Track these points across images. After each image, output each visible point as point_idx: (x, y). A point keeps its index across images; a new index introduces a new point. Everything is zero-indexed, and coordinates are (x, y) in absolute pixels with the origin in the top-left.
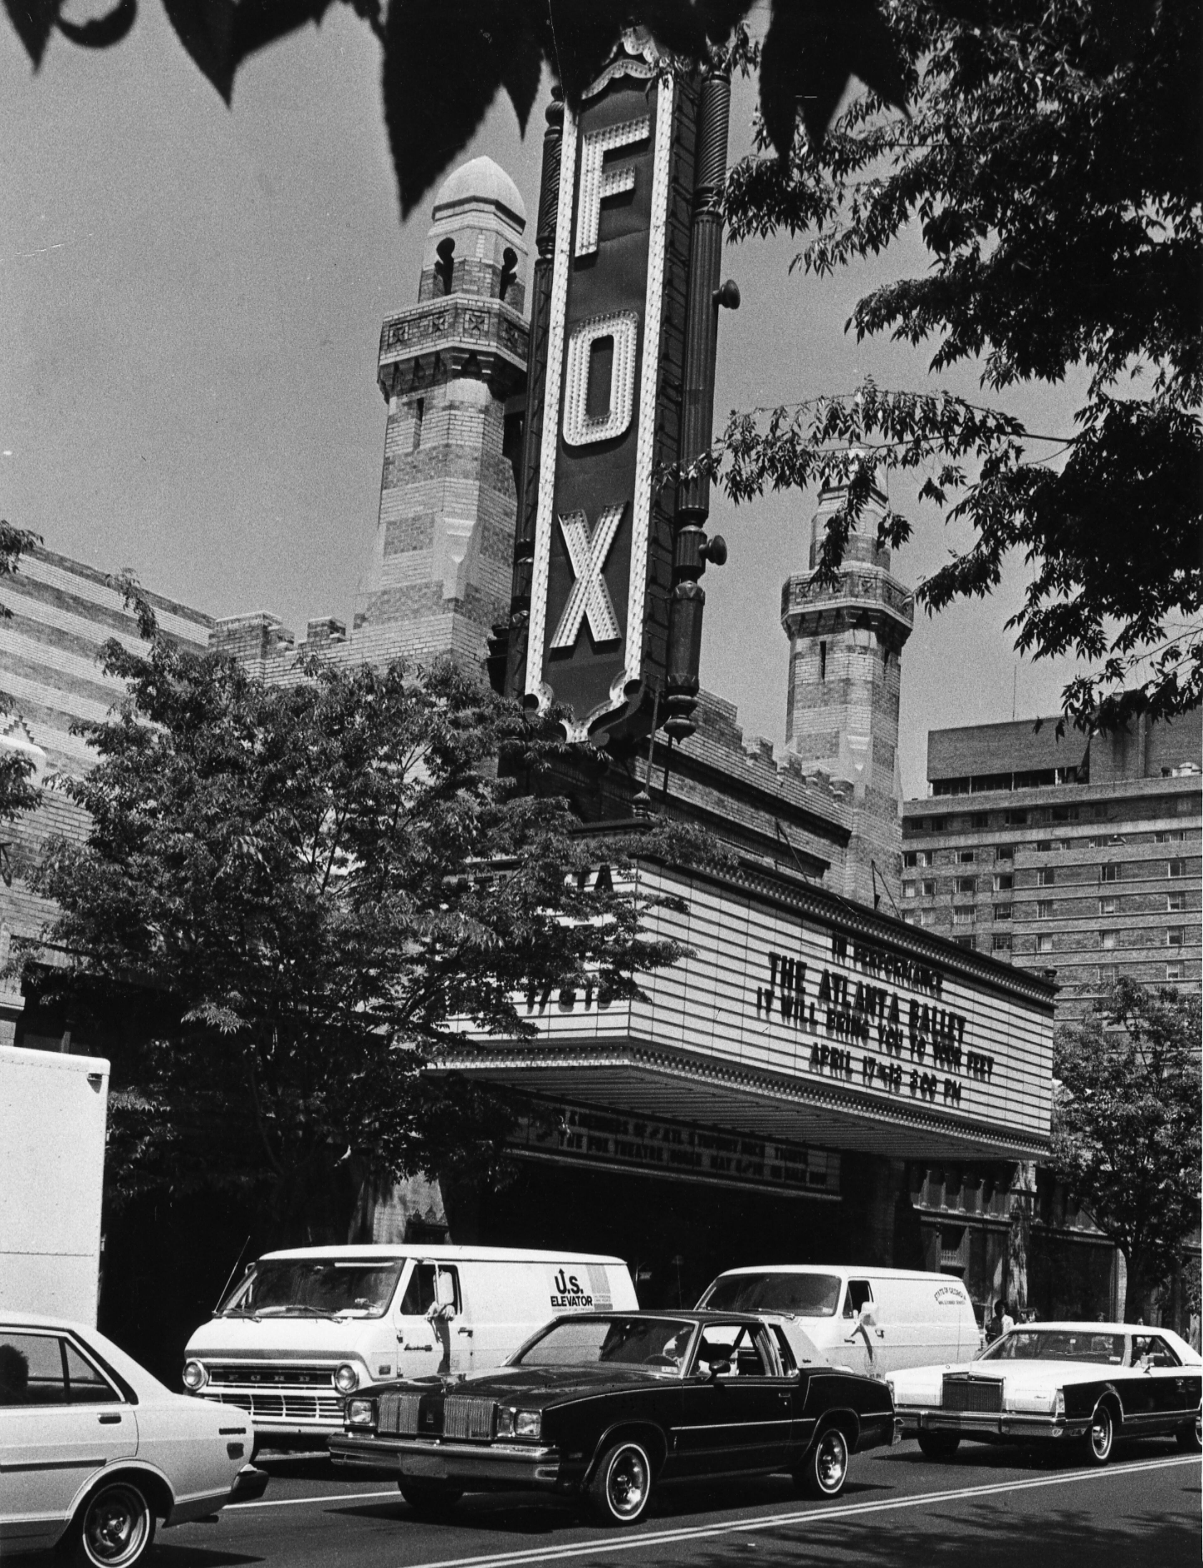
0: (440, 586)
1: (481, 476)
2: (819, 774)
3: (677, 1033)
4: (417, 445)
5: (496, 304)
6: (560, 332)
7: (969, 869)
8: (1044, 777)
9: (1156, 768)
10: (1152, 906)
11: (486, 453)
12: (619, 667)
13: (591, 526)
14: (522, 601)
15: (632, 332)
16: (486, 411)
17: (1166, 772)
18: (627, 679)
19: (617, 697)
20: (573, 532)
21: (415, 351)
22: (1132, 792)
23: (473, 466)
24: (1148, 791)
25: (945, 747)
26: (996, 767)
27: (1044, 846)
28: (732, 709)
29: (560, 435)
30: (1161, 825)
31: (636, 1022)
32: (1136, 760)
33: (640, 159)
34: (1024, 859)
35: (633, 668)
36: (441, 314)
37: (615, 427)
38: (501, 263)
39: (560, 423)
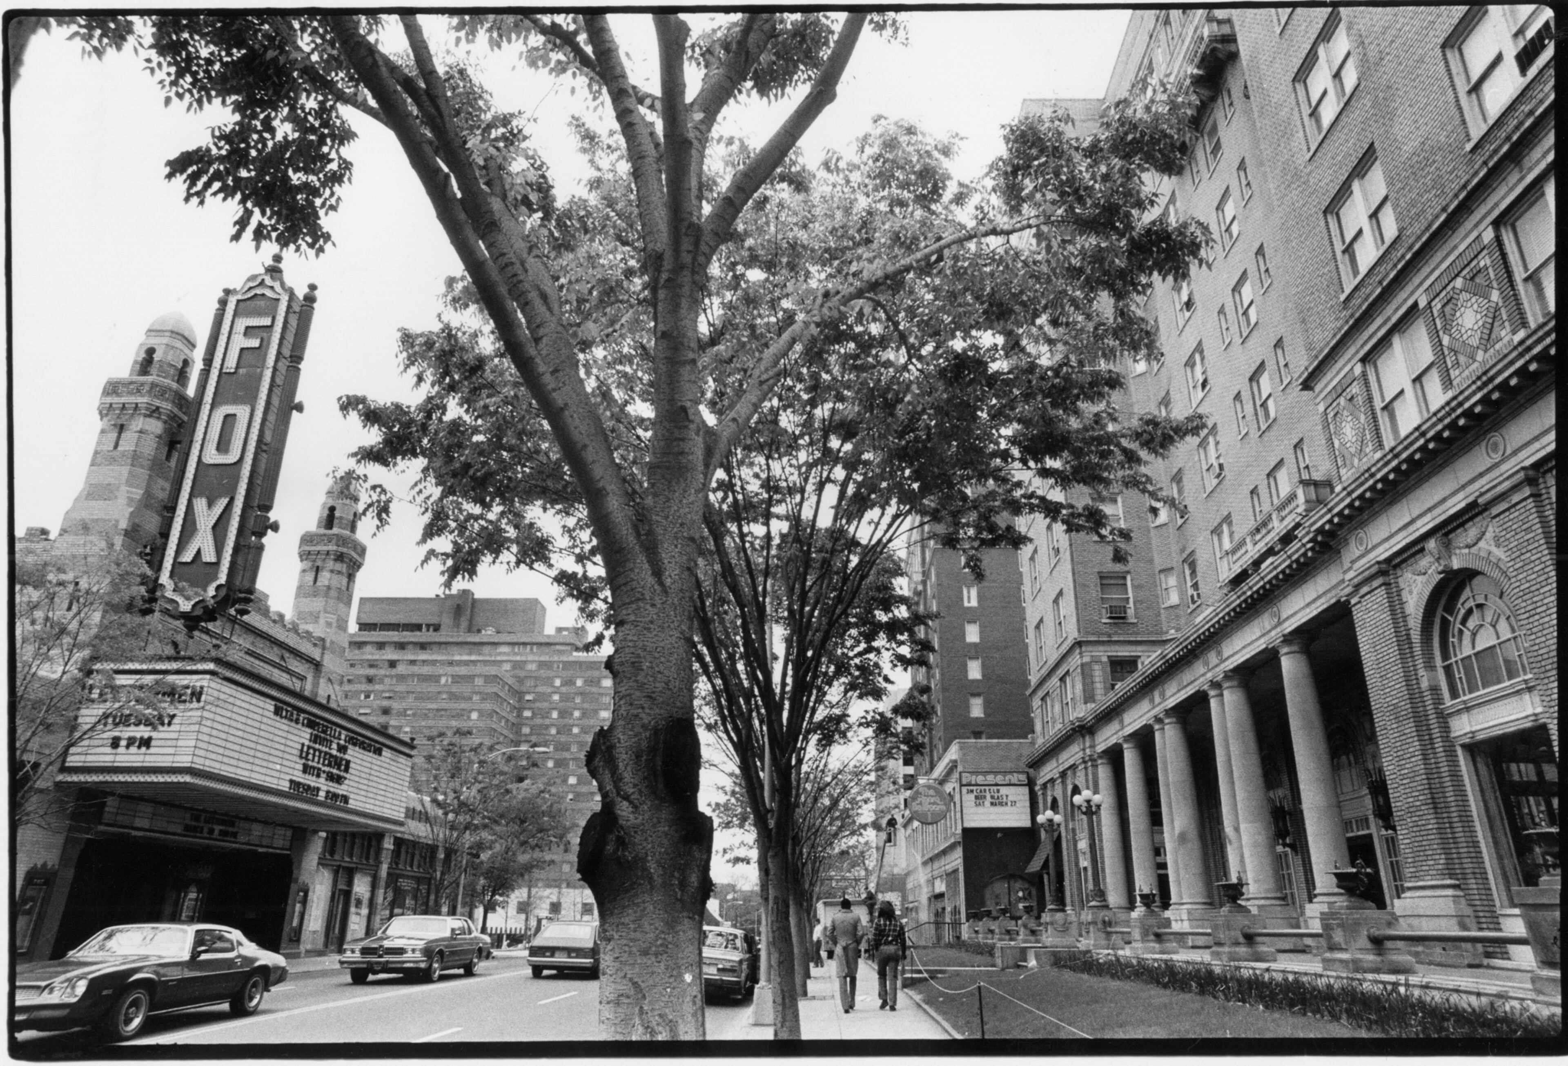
0: (117, 521)
1: (151, 469)
2: (307, 632)
3: (217, 765)
4: (116, 446)
5: (175, 385)
6: (208, 407)
7: (372, 672)
8: (418, 627)
9: (475, 629)
10: (464, 698)
11: (155, 457)
12: (215, 577)
13: (210, 505)
14: (165, 535)
15: (247, 415)
16: (160, 437)
17: (479, 631)
18: (218, 582)
19: (211, 591)
20: (200, 504)
21: (123, 400)
22: (460, 639)
23: (146, 463)
24: (469, 639)
25: (368, 607)
26: (393, 619)
27: (413, 662)
28: (267, 596)
29: (200, 457)
30: (473, 658)
31: (196, 759)
32: (464, 623)
33: (265, 335)
34: (401, 669)
35: (222, 578)
36: (142, 384)
37: (232, 458)
38: (180, 365)
39: (201, 451)
